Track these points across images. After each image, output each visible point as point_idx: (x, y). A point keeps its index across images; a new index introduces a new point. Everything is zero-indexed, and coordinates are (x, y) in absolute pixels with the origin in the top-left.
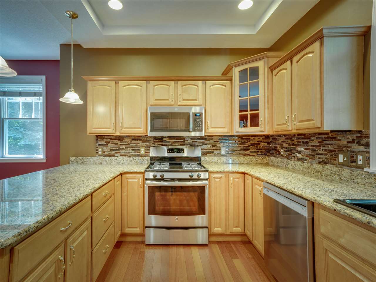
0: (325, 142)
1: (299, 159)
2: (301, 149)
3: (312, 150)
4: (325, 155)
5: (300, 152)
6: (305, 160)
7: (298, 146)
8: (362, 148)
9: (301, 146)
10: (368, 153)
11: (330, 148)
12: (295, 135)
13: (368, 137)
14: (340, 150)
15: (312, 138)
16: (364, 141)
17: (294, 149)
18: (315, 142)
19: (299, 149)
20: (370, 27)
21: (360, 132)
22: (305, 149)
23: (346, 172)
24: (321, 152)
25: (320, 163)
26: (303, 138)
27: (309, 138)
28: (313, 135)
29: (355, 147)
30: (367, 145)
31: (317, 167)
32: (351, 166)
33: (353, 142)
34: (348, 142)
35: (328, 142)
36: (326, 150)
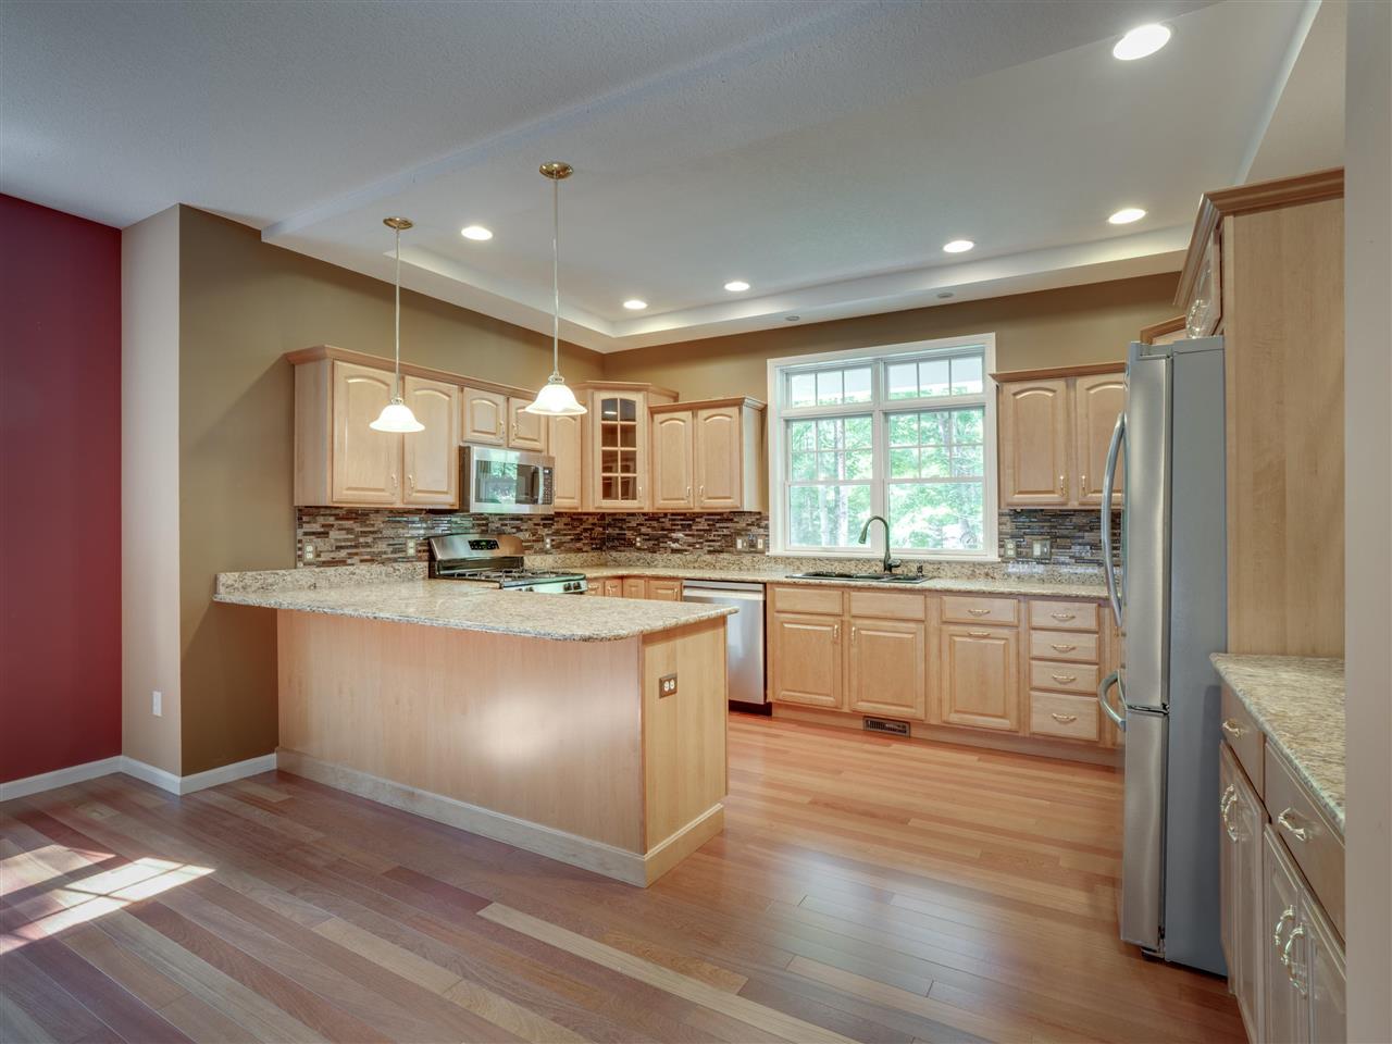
0: (718, 525)
1: (674, 551)
2: (680, 535)
3: (698, 535)
4: (718, 541)
5: (676, 541)
6: (686, 551)
7: (674, 531)
8: (761, 531)
9: (679, 530)
10: (767, 536)
11: (726, 532)
12: (666, 515)
13: (767, 519)
14: (738, 533)
15: (697, 520)
16: (763, 523)
17: (666, 536)
18: (703, 524)
19: (674, 535)
20: (766, 406)
21: (759, 513)
22: (687, 535)
23: (747, 559)
24: (712, 538)
25: (710, 552)
26: (681, 520)
27: (693, 520)
28: (700, 515)
29: (754, 529)
30: (766, 527)
31: (708, 558)
32: (751, 552)
33: (752, 524)
34: (748, 525)
35: (721, 525)
36: (719, 536)
